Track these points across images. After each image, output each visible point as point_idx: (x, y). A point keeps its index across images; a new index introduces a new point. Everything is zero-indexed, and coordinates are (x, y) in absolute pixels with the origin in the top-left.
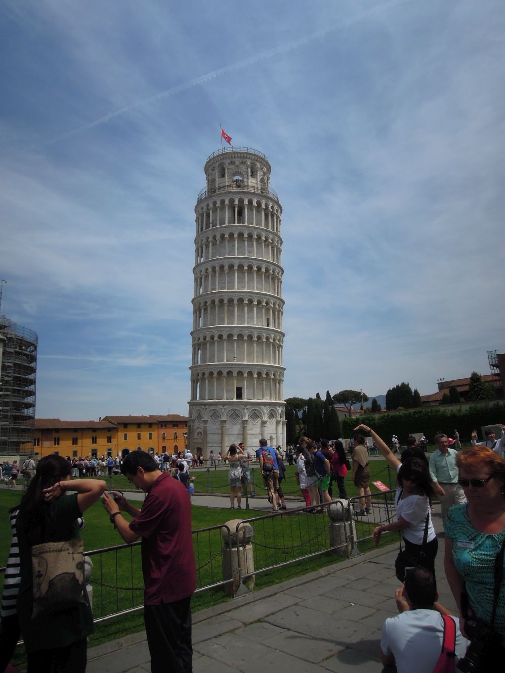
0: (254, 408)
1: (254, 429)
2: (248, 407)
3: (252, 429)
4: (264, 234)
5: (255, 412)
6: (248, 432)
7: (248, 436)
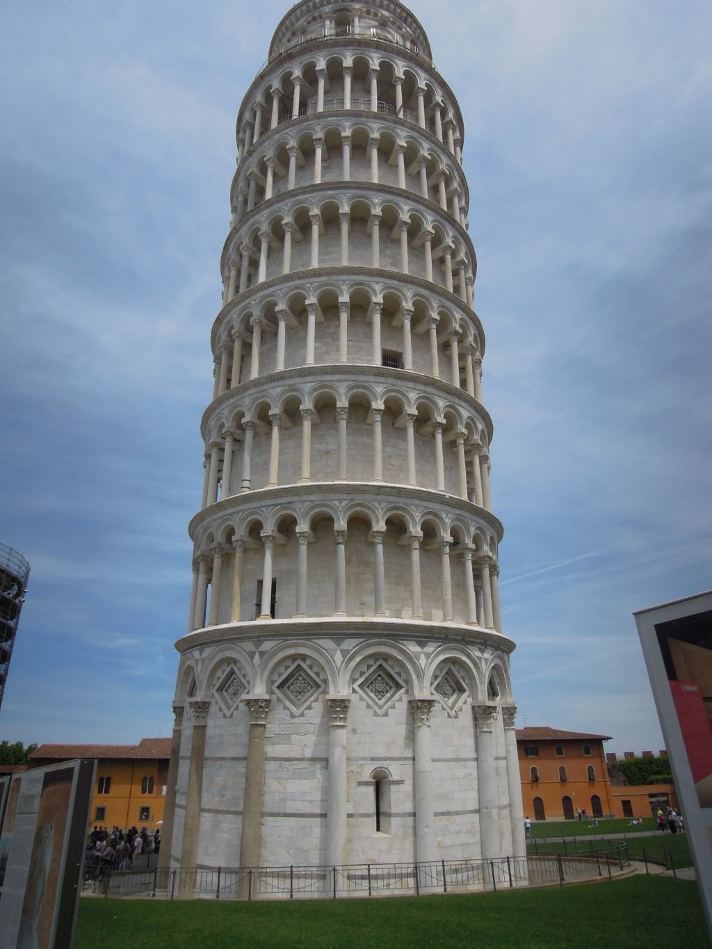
0: (292, 651)
1: (295, 738)
2: (267, 645)
3: (286, 738)
4: (347, 124)
5: (299, 668)
6: (272, 750)
7: (270, 766)
